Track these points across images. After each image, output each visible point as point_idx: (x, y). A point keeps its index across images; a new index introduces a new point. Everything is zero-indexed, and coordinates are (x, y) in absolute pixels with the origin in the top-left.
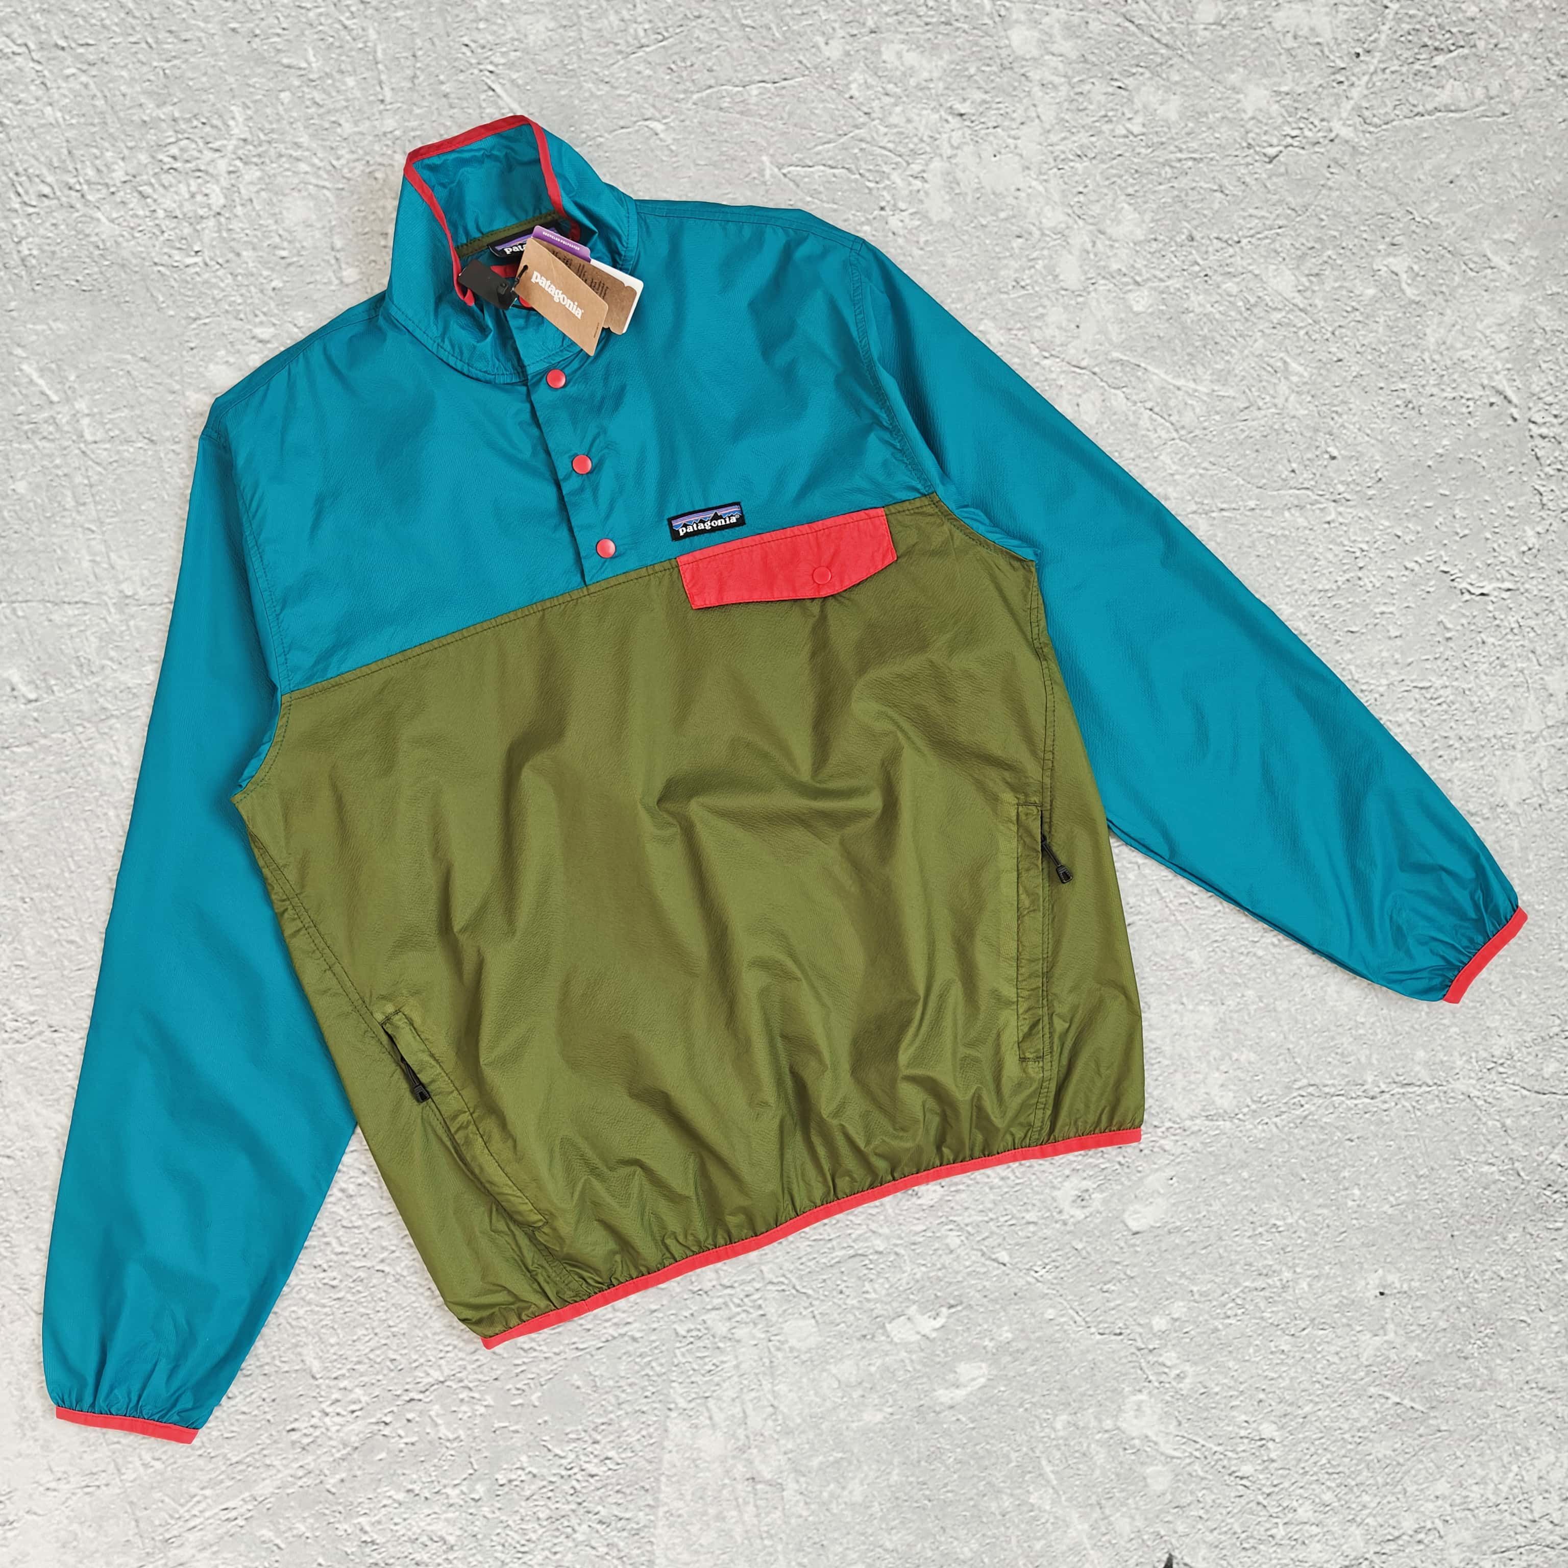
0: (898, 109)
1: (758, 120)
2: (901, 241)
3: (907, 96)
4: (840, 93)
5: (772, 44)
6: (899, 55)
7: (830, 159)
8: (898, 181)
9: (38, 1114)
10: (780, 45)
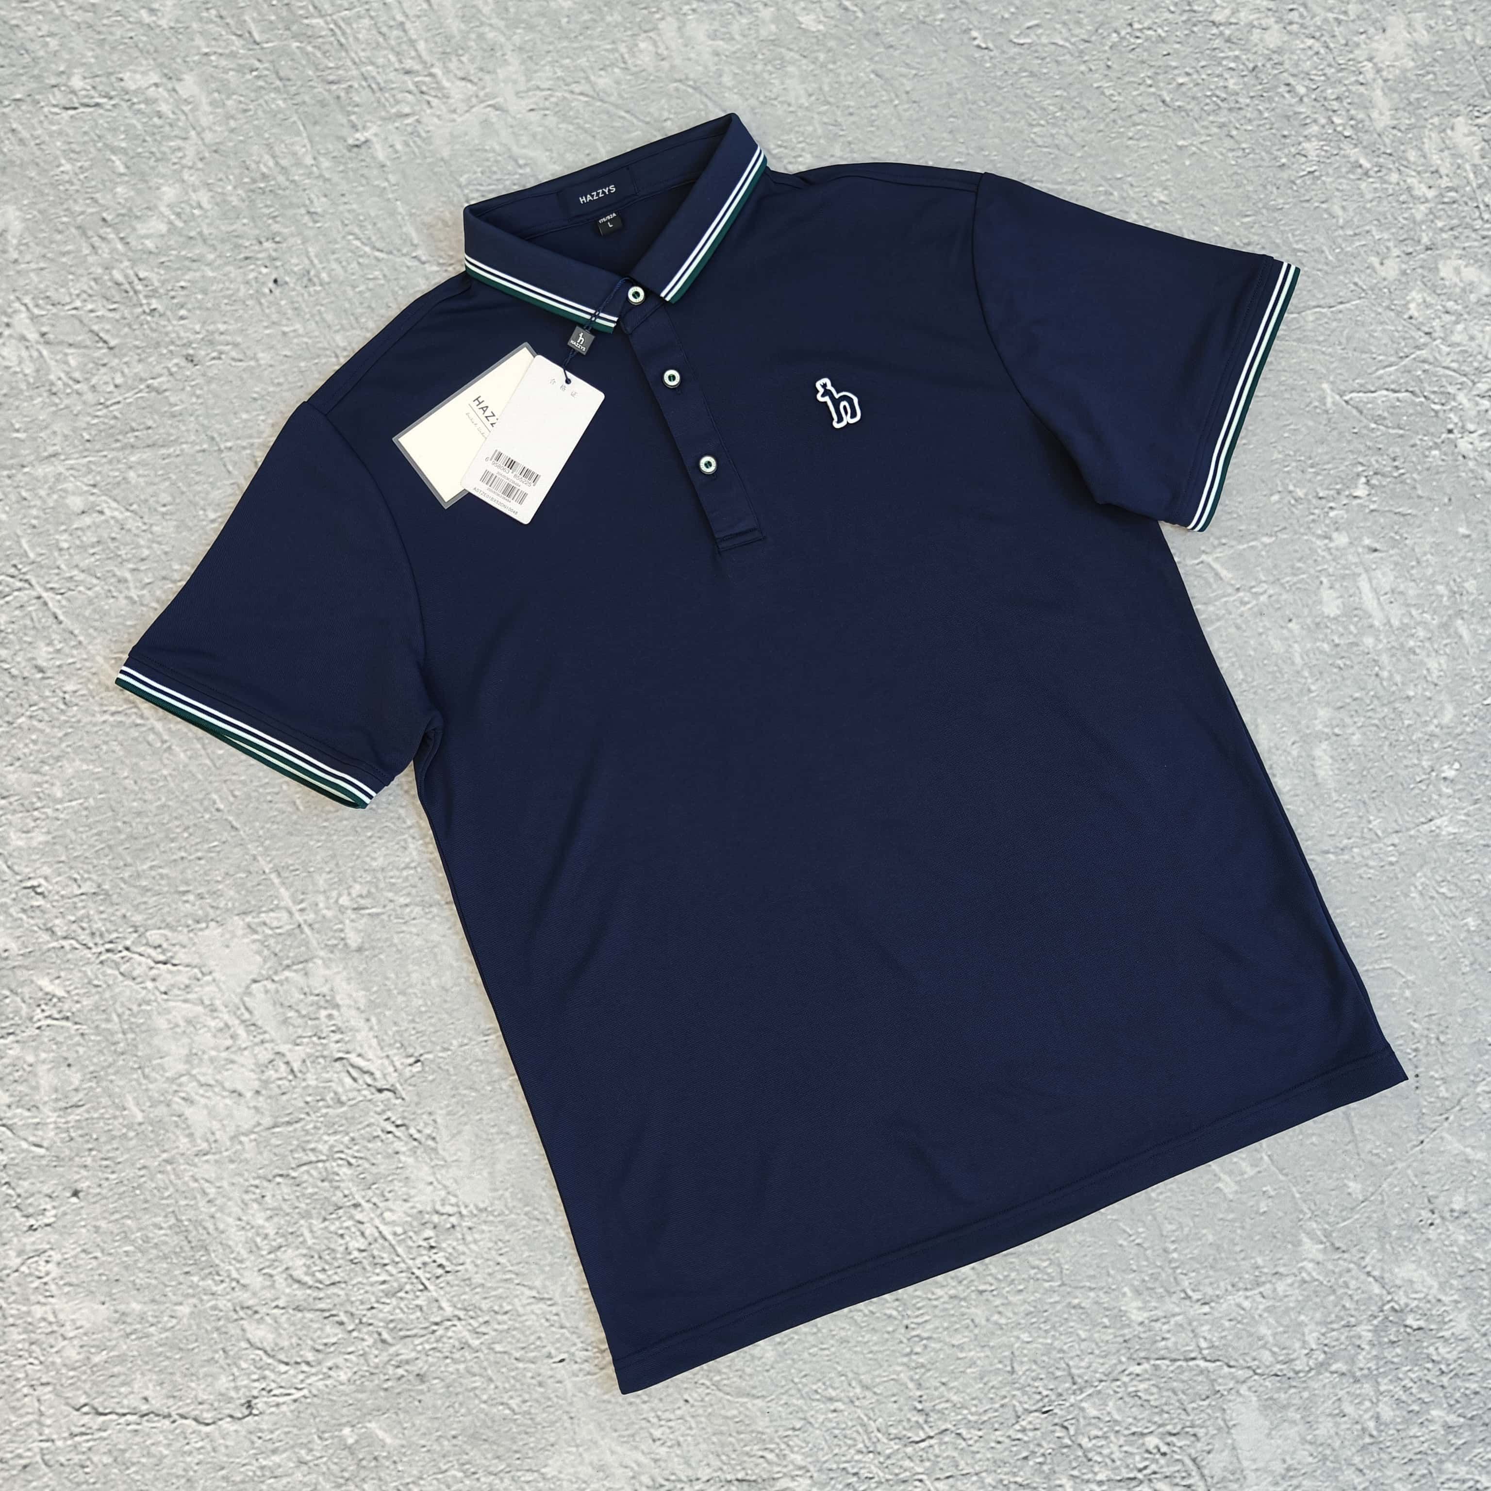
0: (1460, 327)
1: (1317, 347)
2: (1471, 464)
3: (1469, 313)
4: (1399, 314)
5: (1325, 268)
6: (1457, 271)
7: (1393, 382)
8: (1465, 401)
9: (613, 1452)
10: (1334, 268)
